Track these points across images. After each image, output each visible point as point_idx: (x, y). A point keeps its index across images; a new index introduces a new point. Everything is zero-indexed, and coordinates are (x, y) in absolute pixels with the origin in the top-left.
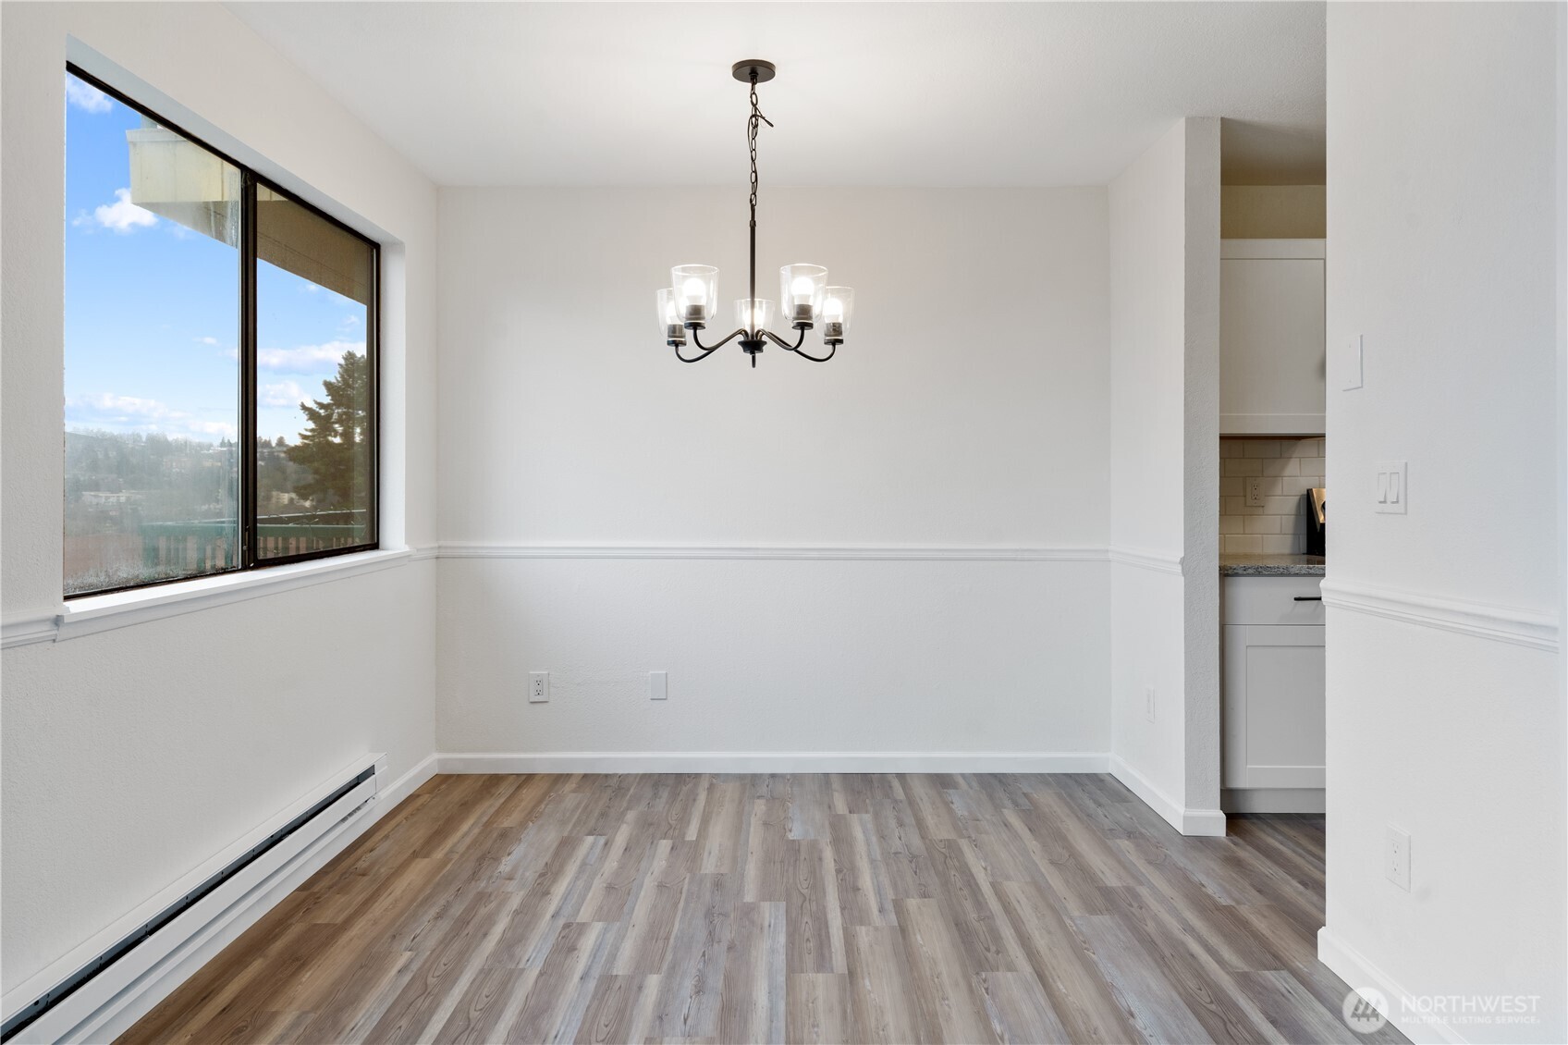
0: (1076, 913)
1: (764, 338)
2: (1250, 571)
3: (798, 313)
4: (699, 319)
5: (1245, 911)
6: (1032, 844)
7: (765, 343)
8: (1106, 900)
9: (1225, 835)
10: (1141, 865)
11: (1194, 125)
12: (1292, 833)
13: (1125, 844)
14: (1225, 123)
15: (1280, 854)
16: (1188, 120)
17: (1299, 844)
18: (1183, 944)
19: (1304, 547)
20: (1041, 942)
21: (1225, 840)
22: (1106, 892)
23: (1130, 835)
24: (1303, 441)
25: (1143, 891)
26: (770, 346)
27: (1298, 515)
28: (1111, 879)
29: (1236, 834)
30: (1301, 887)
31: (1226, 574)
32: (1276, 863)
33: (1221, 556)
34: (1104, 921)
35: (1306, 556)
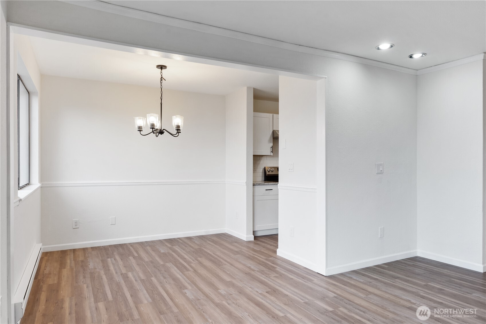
0: (232, 255)
1: (164, 131)
2: (258, 184)
3: (177, 127)
4: (154, 126)
5: (262, 250)
6: (217, 246)
7: (164, 132)
8: (237, 253)
9: (253, 240)
10: (240, 247)
11: (248, 88)
12: (265, 238)
13: (236, 244)
14: (254, 88)
15: (265, 242)
16: (247, 87)
17: (267, 240)
18: (254, 257)
19: (264, 180)
20: (229, 260)
21: (254, 241)
22: (237, 252)
23: (236, 242)
24: (264, 156)
25: (243, 250)
26: (166, 133)
27: (263, 172)
28: (236, 250)
29: (256, 240)
30: (270, 246)
31: (254, 185)
32: (265, 243)
33: (253, 182)
34: (238, 256)
35: (264, 182)
